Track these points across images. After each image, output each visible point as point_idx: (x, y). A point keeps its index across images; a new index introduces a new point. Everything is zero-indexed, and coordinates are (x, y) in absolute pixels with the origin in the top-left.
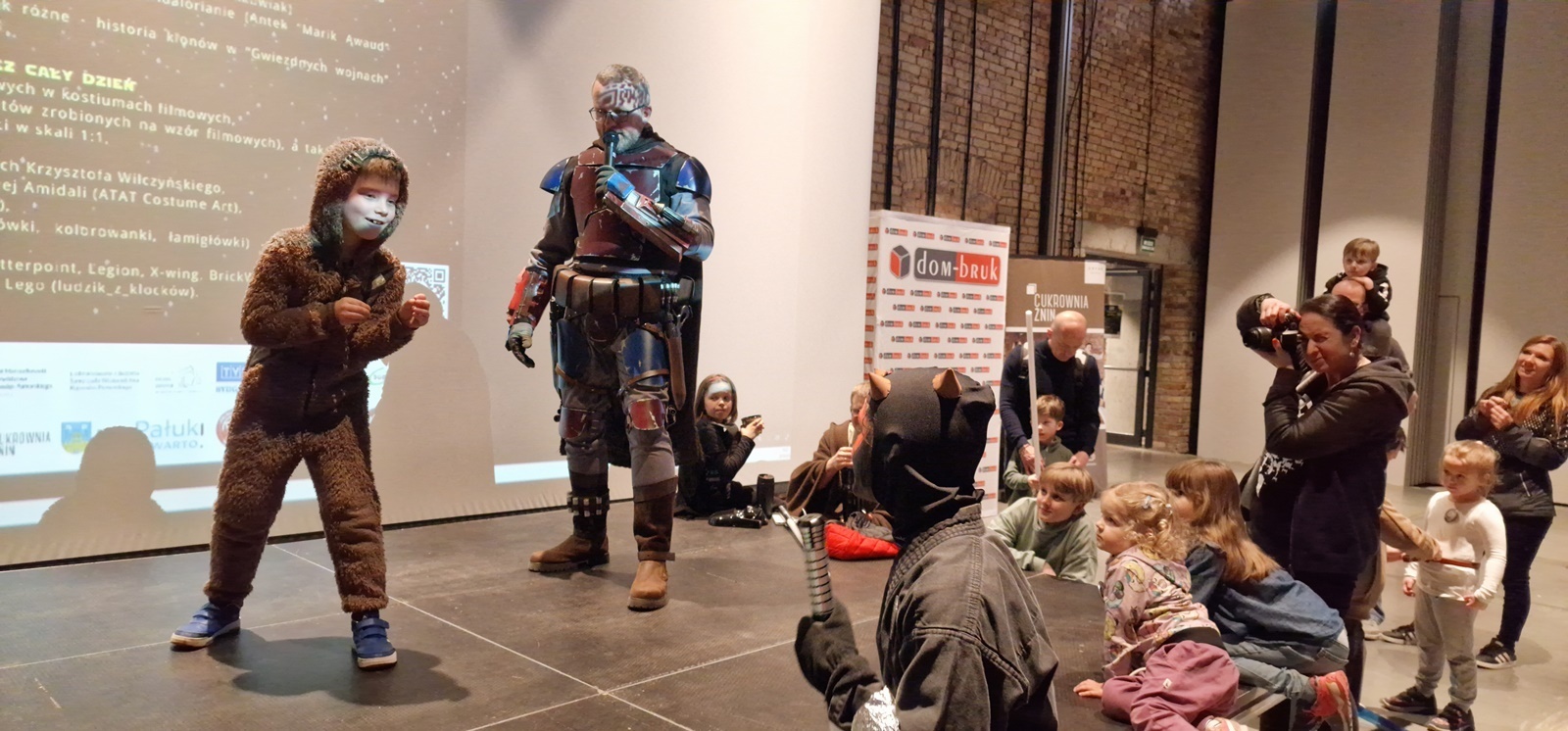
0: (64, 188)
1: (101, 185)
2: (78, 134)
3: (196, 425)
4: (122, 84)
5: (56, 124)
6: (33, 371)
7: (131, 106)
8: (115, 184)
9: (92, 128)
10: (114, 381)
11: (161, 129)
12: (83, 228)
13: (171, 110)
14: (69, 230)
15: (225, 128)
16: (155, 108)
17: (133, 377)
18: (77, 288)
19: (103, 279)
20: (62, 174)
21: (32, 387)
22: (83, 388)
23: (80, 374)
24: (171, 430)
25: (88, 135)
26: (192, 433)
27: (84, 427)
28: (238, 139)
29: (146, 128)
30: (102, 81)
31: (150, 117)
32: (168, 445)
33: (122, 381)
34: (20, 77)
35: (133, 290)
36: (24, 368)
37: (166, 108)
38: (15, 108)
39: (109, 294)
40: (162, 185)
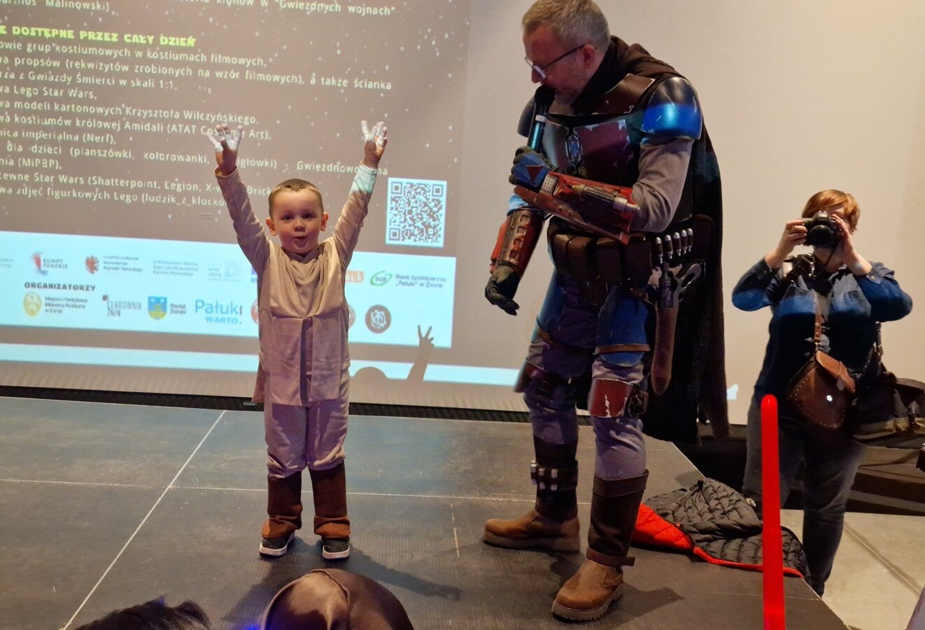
0: (149, 125)
1: (173, 121)
2: (157, 84)
3: (236, 307)
4: (186, 42)
5: (144, 77)
6: (130, 259)
7: (192, 58)
8: (182, 120)
9: (167, 78)
10: (181, 269)
11: (213, 74)
12: (161, 155)
14: (152, 156)
15: (258, 69)
16: (209, 58)
17: (194, 267)
18: (157, 199)
19: (174, 193)
20: (148, 114)
21: (130, 269)
22: (162, 273)
23: (159, 262)
24: (219, 309)
25: (164, 83)
26: (234, 312)
27: (162, 301)
28: (268, 78)
29: (202, 75)
30: (173, 41)
31: (205, 66)
32: (217, 320)
33: (187, 269)
34: (121, 44)
35: (194, 201)
36: (125, 256)
37: (216, 58)
38: (118, 67)
39: (179, 204)
40: (213, 120)
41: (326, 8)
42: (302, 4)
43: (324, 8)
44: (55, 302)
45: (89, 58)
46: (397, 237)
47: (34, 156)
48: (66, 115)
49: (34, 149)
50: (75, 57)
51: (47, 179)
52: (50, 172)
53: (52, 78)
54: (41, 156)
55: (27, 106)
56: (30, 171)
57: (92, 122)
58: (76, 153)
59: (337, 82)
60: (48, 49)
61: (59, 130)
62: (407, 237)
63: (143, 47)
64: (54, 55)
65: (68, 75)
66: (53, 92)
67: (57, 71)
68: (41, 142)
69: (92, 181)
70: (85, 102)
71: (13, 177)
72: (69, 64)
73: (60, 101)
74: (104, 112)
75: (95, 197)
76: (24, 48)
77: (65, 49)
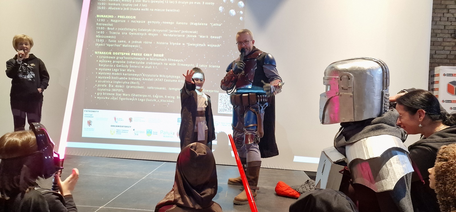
0: (149, 79)
1: (156, 78)
2: (152, 67)
4: (161, 55)
5: (149, 65)
6: (142, 118)
7: (162, 60)
8: (159, 77)
9: (155, 65)
11: (168, 64)
12: (152, 87)
13: (170, 60)
14: (150, 88)
15: (181, 62)
16: (167, 60)
17: (160, 120)
18: (151, 100)
19: (155, 98)
20: (149, 76)
21: (142, 121)
22: (151, 122)
23: (150, 119)
24: (167, 133)
25: (154, 67)
26: (172, 134)
28: (184, 65)
29: (166, 64)
30: (157, 55)
31: (166, 62)
32: (167, 137)
33: (158, 121)
34: (143, 56)
35: (161, 101)
38: (141, 63)
39: (157, 102)
40: (168, 77)
41: (201, 45)
42: (194, 44)
43: (201, 46)
44: (119, 131)
45: (133, 60)
46: (221, 111)
47: (116, 88)
48: (126, 77)
49: (116, 86)
50: (130, 60)
51: (119, 95)
52: (120, 92)
53: (123, 66)
54: (118, 88)
55: (115, 74)
56: (115, 92)
57: (133, 78)
58: (128, 87)
59: (204, 66)
60: (122, 58)
61: (124, 81)
62: (224, 111)
63: (149, 57)
64: (124, 60)
65: (127, 65)
66: (123, 70)
67: (124, 64)
68: (119, 84)
69: (132, 95)
70: (132, 73)
71: (110, 94)
72: (128, 62)
73: (125, 72)
74: (137, 75)
75: (133, 100)
76: (116, 58)
77: (127, 58)
